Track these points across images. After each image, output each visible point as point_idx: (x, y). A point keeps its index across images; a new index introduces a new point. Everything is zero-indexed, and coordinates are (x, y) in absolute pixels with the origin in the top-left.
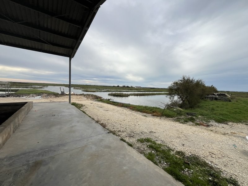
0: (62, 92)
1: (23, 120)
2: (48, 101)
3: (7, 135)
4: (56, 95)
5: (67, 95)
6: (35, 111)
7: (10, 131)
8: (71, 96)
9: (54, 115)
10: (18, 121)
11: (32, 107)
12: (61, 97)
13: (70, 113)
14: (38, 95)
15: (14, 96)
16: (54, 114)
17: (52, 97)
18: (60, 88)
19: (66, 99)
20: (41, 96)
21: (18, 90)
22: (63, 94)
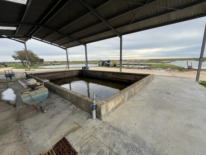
0: (188, 66)
1: (140, 90)
2: (170, 75)
3: (120, 101)
4: (181, 69)
5: (195, 70)
6: (154, 83)
7: (124, 98)
8: (201, 72)
9: (169, 93)
10: (135, 90)
11: (153, 79)
12: (186, 72)
13: (193, 97)
14: (164, 69)
15: (147, 69)
16: (169, 91)
17: (175, 71)
18: (187, 62)
19: (193, 75)
20: (165, 70)
21: (152, 64)
22: (190, 69)
